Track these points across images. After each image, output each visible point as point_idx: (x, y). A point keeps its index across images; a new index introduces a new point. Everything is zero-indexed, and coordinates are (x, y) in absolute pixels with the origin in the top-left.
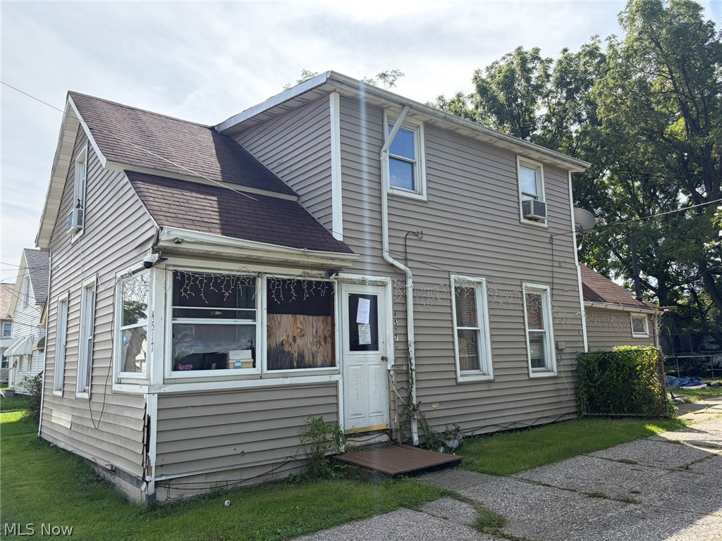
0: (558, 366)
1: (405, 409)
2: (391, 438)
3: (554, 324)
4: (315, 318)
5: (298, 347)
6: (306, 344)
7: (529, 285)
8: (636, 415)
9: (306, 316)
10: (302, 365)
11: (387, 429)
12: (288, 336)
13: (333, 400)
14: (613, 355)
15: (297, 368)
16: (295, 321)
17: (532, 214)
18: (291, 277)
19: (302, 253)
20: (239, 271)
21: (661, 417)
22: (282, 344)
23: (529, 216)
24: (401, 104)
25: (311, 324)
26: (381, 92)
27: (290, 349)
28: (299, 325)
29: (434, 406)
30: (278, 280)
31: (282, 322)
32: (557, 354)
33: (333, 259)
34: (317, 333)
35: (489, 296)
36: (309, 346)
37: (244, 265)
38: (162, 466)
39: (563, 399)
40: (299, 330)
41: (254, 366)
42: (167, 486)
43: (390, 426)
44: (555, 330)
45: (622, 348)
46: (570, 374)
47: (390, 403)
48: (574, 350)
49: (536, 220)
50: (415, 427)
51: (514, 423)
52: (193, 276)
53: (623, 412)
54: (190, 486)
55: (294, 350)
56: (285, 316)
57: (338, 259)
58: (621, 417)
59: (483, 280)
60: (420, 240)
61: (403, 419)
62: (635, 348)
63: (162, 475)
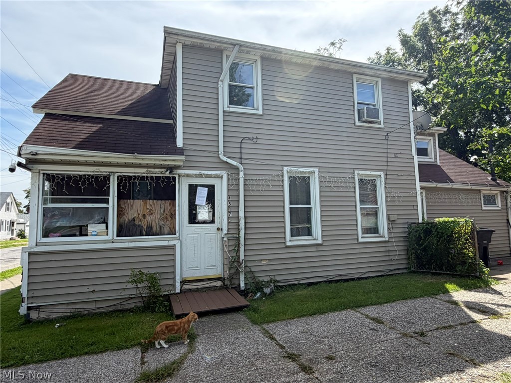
0: (389, 233)
1: (234, 264)
2: (224, 284)
3: (387, 201)
4: (163, 202)
5: (147, 221)
6: (154, 219)
7: (361, 172)
8: (451, 273)
9: (155, 201)
10: (151, 234)
11: (221, 278)
12: (139, 214)
13: (171, 258)
14: (434, 225)
15: (145, 236)
16: (145, 204)
17: (365, 118)
18: (137, 175)
19: (132, 157)
20: (93, 172)
21: (472, 276)
22: (134, 219)
23: (363, 119)
24: (232, 44)
25: (159, 207)
26: (211, 37)
27: (140, 223)
28: (148, 207)
29: (263, 262)
30: (125, 177)
31: (134, 206)
32: (388, 224)
33: (165, 160)
34: (164, 211)
35: (320, 182)
36: (157, 221)
37: (97, 168)
38: (32, 297)
39: (393, 258)
40: (148, 210)
41: (107, 235)
42: (38, 310)
43: (224, 276)
44: (387, 206)
45: (441, 220)
46: (402, 239)
47: (224, 260)
48: (406, 221)
49: (371, 122)
50: (242, 277)
51: (341, 275)
52: (57, 177)
53: (442, 269)
54: (55, 311)
55: (144, 224)
56: (136, 201)
57: (170, 160)
58: (440, 274)
59: (316, 170)
60: (255, 143)
61: (233, 271)
62: (452, 219)
63: (32, 303)
